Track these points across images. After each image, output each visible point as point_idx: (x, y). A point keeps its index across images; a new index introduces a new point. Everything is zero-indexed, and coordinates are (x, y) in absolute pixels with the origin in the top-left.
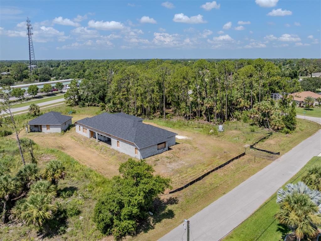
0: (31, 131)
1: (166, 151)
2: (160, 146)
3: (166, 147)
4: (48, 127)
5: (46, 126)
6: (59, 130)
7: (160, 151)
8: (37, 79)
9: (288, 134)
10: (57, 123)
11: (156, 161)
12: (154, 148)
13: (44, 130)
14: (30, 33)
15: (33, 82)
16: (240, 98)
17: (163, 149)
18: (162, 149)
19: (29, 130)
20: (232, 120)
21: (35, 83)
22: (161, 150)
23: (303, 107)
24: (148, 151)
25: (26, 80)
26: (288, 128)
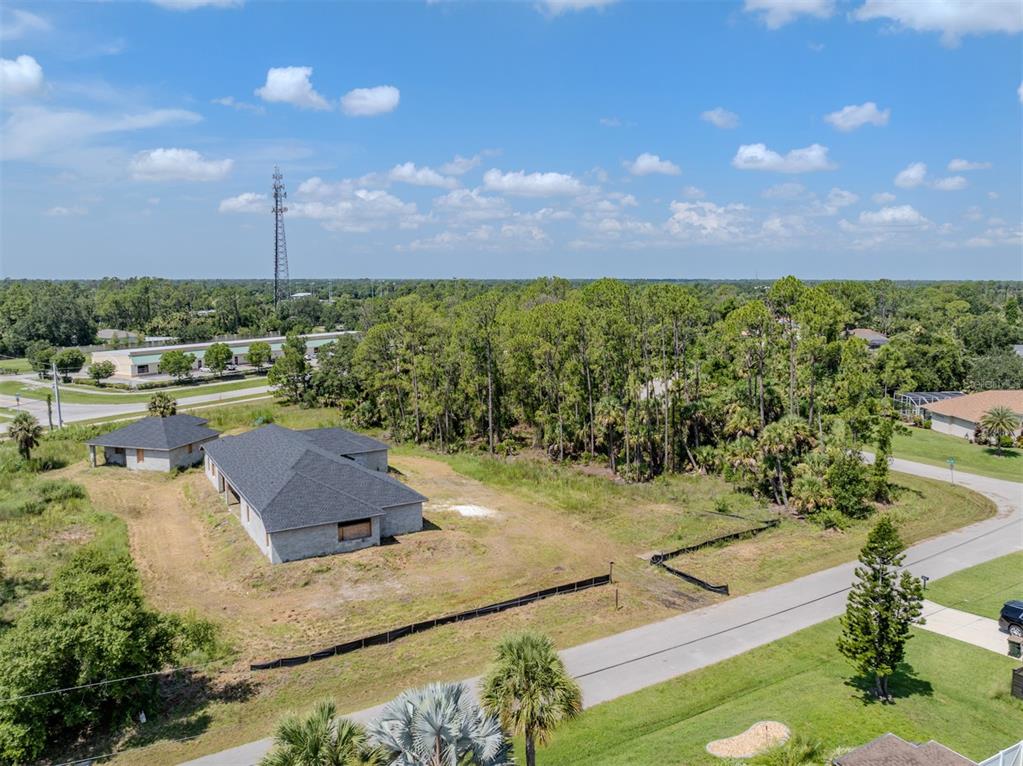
0: (108, 463)
1: (374, 545)
2: (349, 531)
3: (373, 534)
4: (140, 454)
5: (135, 452)
6: (163, 464)
7: (347, 544)
8: (275, 330)
9: (831, 529)
10: (161, 447)
11: (318, 571)
12: (325, 534)
13: (131, 460)
14: (279, 207)
15: (264, 336)
16: (731, 402)
17: (360, 540)
18: (358, 538)
19: (103, 460)
20: (691, 470)
21: (269, 336)
22: (354, 542)
23: (986, 442)
24: (300, 542)
25: (246, 330)
26: (843, 509)
